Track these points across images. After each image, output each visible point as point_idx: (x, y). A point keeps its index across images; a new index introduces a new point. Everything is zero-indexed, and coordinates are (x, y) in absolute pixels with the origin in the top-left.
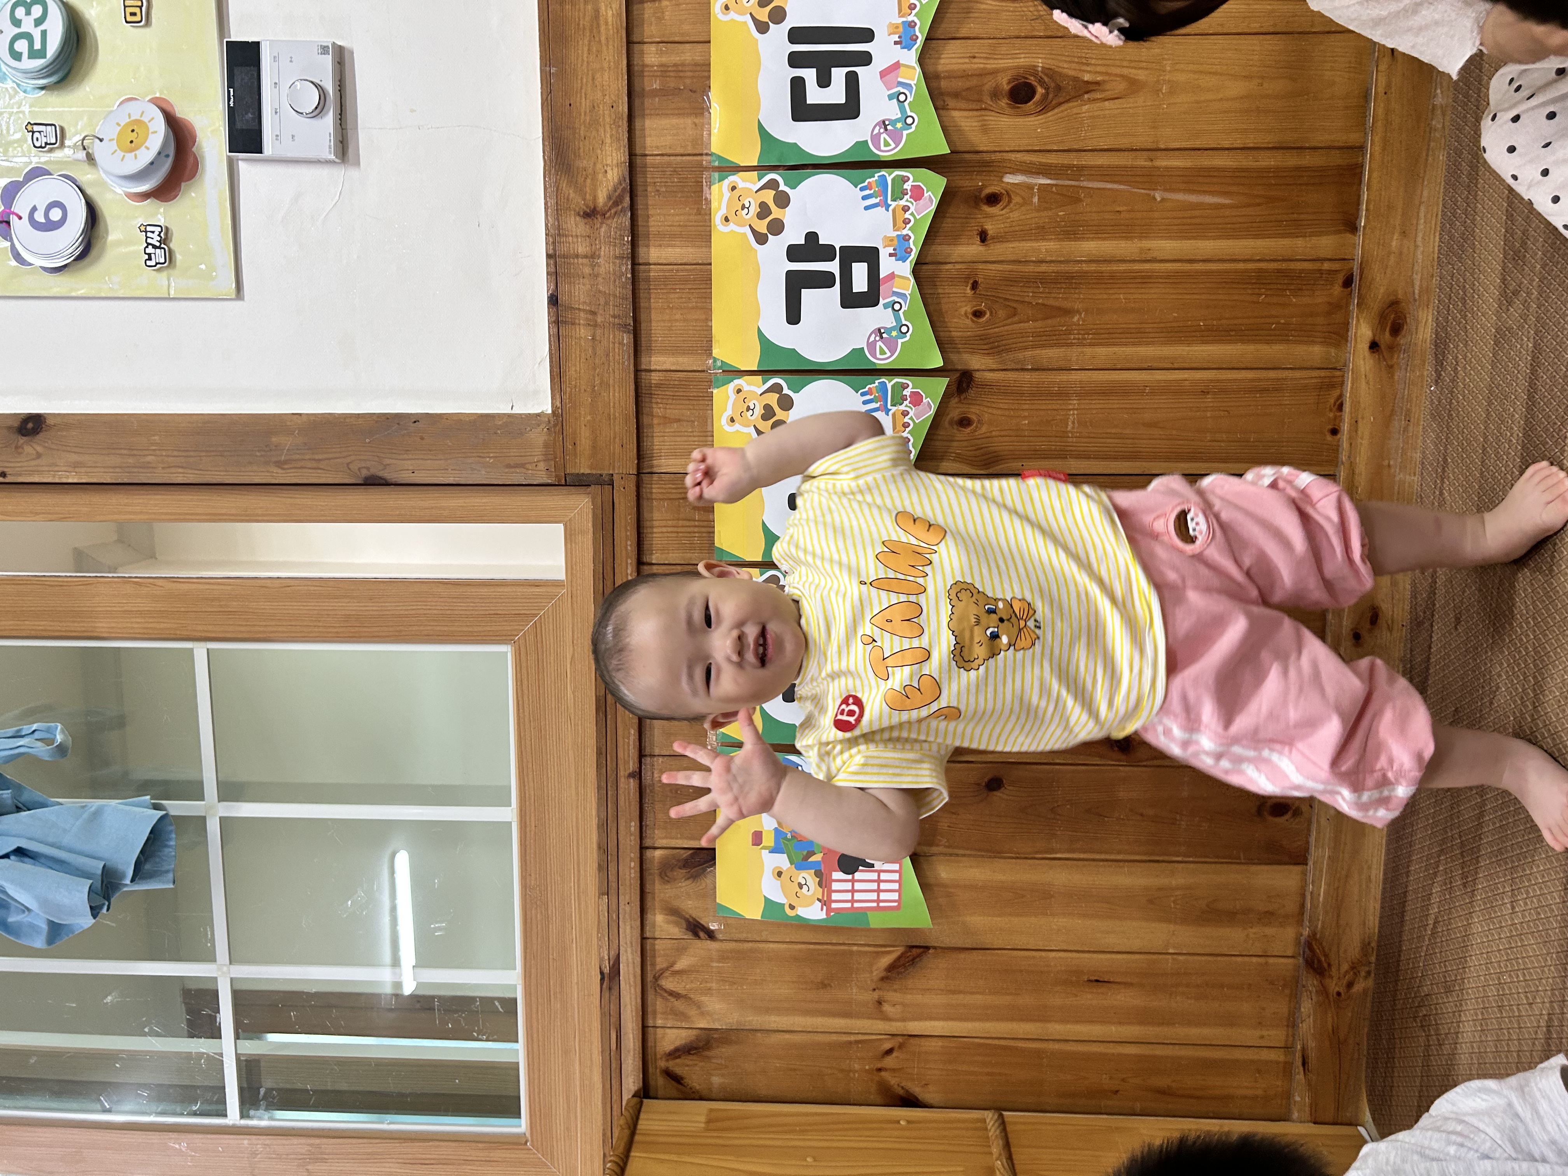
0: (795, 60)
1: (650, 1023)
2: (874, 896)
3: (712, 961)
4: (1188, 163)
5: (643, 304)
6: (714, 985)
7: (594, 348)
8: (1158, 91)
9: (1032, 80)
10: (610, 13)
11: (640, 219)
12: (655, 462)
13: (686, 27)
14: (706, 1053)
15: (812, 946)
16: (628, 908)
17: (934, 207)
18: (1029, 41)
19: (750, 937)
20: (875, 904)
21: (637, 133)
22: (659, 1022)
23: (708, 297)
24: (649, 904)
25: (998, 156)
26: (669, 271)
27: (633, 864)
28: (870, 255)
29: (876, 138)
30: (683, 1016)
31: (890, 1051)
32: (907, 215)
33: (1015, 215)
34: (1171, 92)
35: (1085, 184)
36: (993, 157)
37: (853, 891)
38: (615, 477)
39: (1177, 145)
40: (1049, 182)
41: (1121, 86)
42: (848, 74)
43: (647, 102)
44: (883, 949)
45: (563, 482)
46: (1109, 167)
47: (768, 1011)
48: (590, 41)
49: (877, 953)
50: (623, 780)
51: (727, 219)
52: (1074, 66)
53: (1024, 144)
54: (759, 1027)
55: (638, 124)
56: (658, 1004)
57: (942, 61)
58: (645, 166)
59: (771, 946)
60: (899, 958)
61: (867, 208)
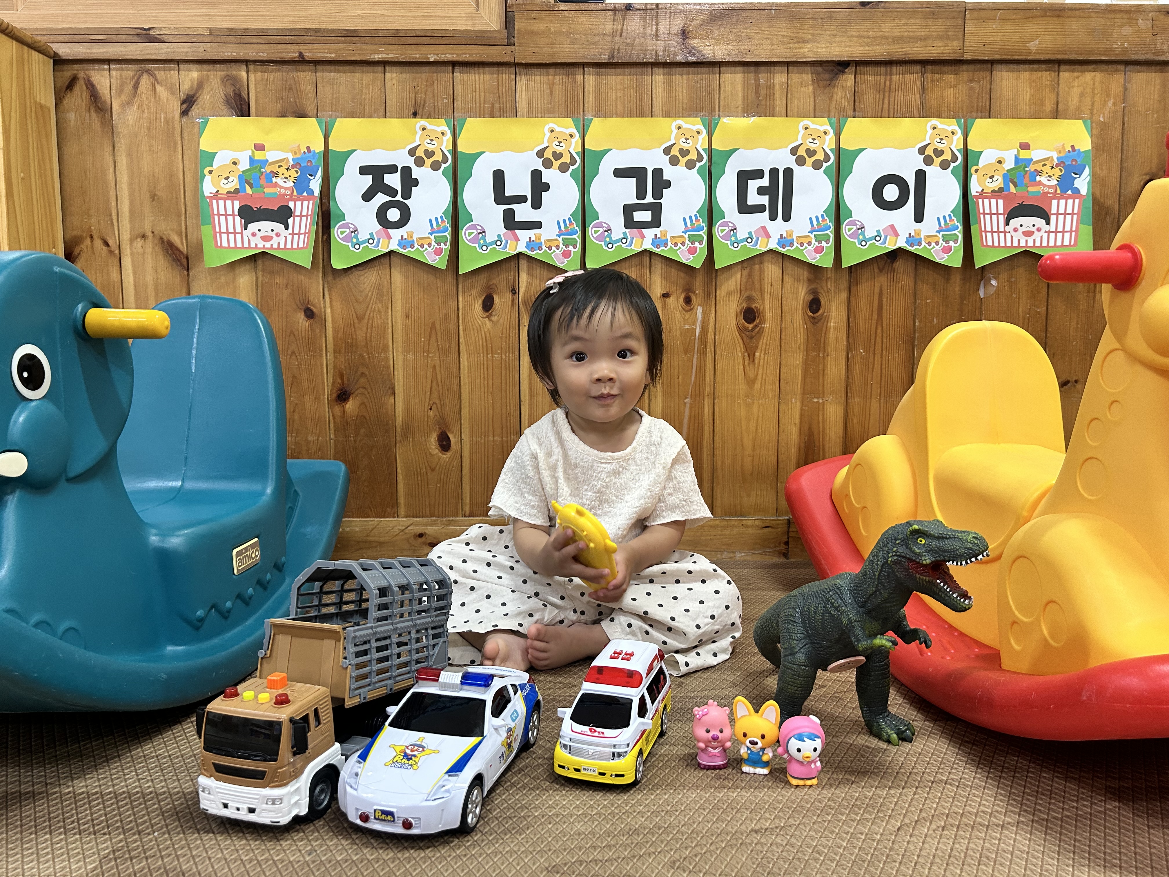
0: (774, 172)
1: (113, 66)
2: (224, 229)
3: (166, 113)
4: (706, 417)
5: (627, 70)
6: (146, 115)
7: (598, 35)
8: (748, 397)
9: (757, 321)
10: (806, 50)
11: (680, 69)
12: (523, 77)
13: (796, 102)
14: (93, 108)
15: (182, 187)
16: (202, 50)
17: (684, 261)
18: (779, 318)
19: (186, 142)
20: (218, 230)
21: (733, 69)
22: (114, 73)
23: (631, 114)
24: (205, 67)
25: (713, 303)
26: (648, 88)
27: (234, 54)
28: (656, 222)
29: (726, 224)
30: (121, 91)
31: (107, 244)
32: (679, 245)
33: (678, 315)
34: (747, 405)
35: (696, 356)
36: (713, 299)
37: (226, 215)
38: (513, 47)
39: (717, 409)
40: (697, 334)
41: (751, 374)
42: (765, 206)
43: (752, 75)
44: (184, 239)
45: (508, 10)
46: (705, 370)
47: (129, 155)
48: (790, 37)
49: (181, 234)
50: (297, 47)
51: (679, 128)
52: (764, 346)
53: (720, 318)
54: (116, 148)
55: (740, 69)
56: (129, 72)
57: (770, 266)
58: (713, 73)
59: (180, 158)
60: (178, 250)
61: (684, 219)
